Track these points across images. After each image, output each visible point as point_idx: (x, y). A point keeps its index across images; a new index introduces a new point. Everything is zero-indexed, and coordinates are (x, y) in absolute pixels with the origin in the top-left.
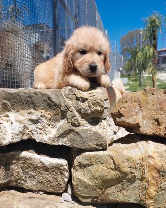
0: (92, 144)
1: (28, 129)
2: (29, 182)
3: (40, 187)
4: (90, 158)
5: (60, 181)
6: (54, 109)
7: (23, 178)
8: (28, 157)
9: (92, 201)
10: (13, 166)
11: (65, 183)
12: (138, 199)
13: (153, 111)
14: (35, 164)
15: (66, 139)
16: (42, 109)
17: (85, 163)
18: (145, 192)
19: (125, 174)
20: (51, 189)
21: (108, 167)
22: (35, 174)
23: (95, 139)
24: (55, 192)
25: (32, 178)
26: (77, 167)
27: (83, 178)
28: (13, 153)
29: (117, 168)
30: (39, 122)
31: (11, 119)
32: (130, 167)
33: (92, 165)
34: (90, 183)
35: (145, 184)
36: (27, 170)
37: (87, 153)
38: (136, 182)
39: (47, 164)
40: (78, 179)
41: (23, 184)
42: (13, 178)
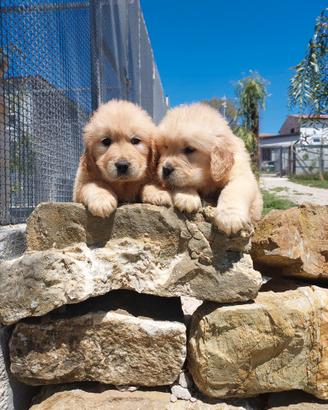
0: (234, 293)
1: (120, 272)
2: (112, 369)
3: (133, 377)
4: (230, 316)
5: (172, 362)
6: (168, 237)
7: (102, 362)
8: (117, 322)
9: (227, 394)
10: (85, 342)
11: (182, 365)
12: (306, 381)
13: (317, 239)
14: (129, 333)
15: (189, 286)
16: (146, 236)
17: (221, 326)
18: (316, 369)
19: (289, 338)
20: (152, 380)
21: (261, 329)
22: (125, 353)
23: (240, 285)
24: (160, 384)
25: (119, 361)
26: (207, 334)
27: (217, 352)
28: (88, 316)
29: (276, 330)
30: (140, 259)
31: (87, 256)
32: (296, 327)
33: (234, 328)
34: (229, 360)
35: (317, 354)
36: (111, 347)
37: (225, 309)
38: (303, 352)
39: (151, 333)
40: (210, 354)
41: (100, 374)
42: (82, 365)
